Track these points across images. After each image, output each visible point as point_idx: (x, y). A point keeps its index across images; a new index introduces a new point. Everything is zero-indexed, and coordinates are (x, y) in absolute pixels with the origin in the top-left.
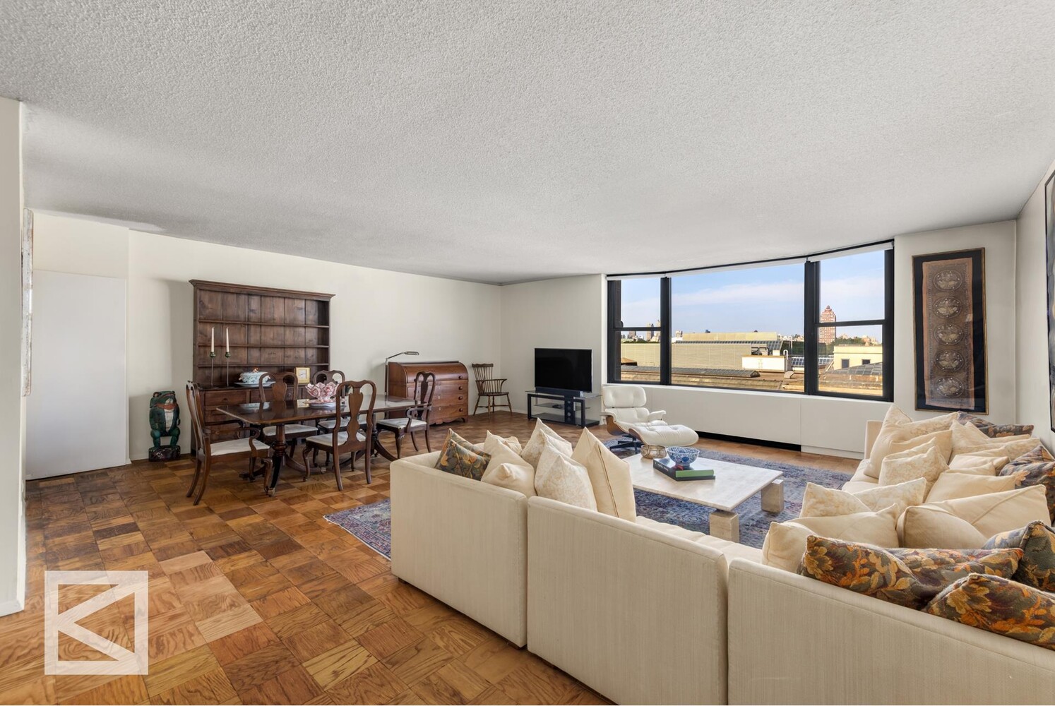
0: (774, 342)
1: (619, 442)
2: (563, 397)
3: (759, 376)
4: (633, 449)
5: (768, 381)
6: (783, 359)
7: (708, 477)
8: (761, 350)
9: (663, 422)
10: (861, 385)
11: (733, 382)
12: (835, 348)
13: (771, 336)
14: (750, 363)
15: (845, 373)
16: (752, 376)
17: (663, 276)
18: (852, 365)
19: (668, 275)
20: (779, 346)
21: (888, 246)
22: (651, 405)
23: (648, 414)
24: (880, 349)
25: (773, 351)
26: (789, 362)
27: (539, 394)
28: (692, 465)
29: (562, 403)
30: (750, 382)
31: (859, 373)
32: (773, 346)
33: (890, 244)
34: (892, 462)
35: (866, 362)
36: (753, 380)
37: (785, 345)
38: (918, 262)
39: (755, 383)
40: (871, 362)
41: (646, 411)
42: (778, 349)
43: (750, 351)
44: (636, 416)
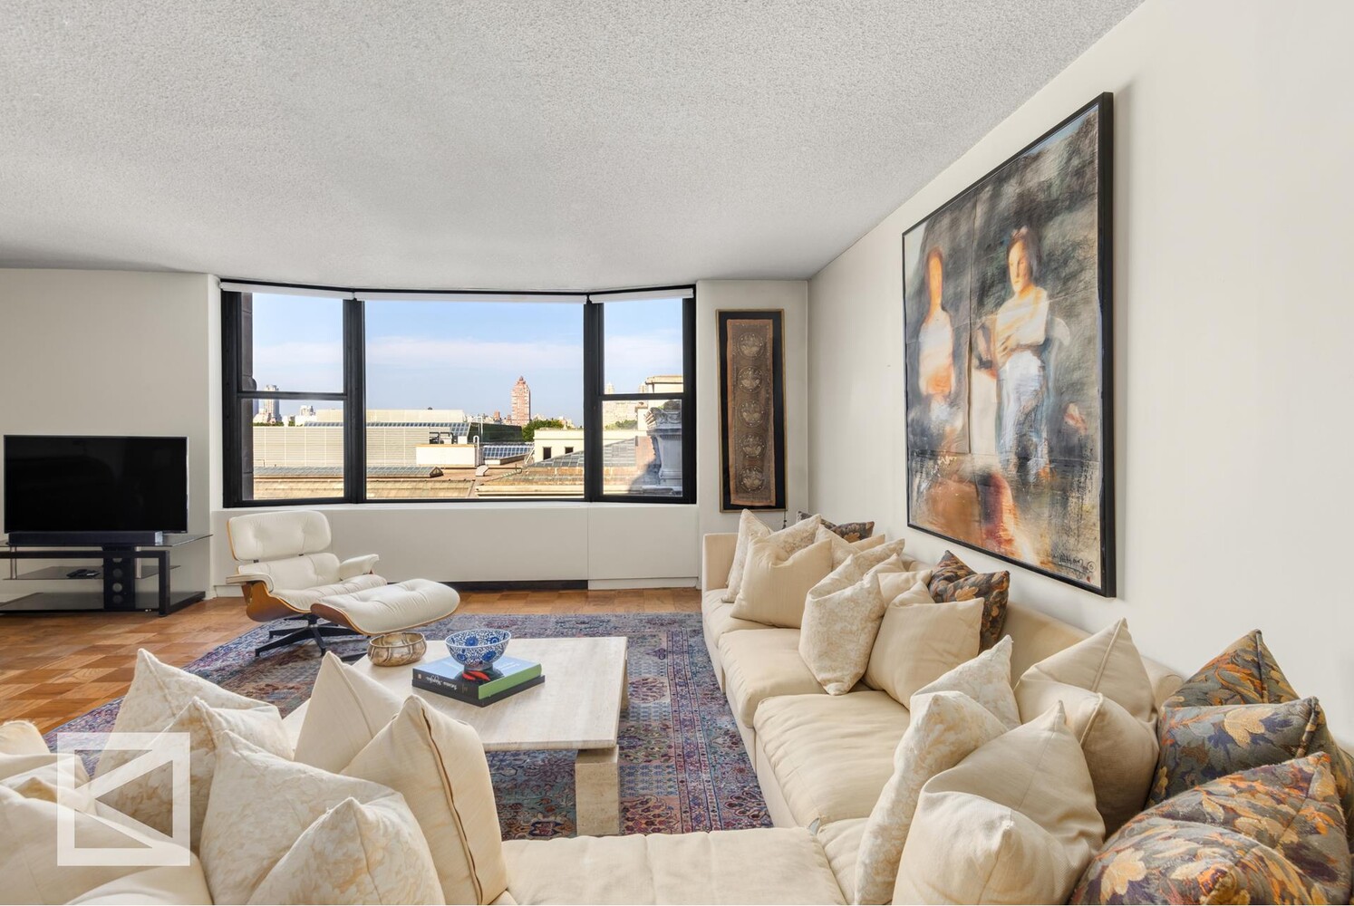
0: (459, 425)
1: (272, 634)
2: (99, 549)
3: (441, 474)
4: (312, 642)
5: (455, 481)
6: (474, 449)
7: (532, 681)
8: (442, 437)
9: (375, 577)
10: (567, 480)
11: (406, 485)
12: (536, 432)
13: (456, 416)
14: (429, 457)
15: (550, 465)
16: (433, 476)
17: (349, 296)
18: (554, 455)
19: (359, 296)
20: (466, 430)
21: (688, 293)
22: (340, 546)
23: (337, 563)
24: (581, 434)
25: (459, 438)
26: (481, 453)
27: (20, 549)
28: (497, 665)
29: (98, 563)
30: (430, 485)
31: (565, 464)
32: (458, 430)
33: (691, 291)
34: (825, 600)
35: (569, 450)
36: (435, 481)
37: (474, 429)
38: (724, 317)
39: (438, 485)
40: (575, 451)
41: (332, 560)
42: (465, 435)
43: (428, 438)
44: (312, 576)
